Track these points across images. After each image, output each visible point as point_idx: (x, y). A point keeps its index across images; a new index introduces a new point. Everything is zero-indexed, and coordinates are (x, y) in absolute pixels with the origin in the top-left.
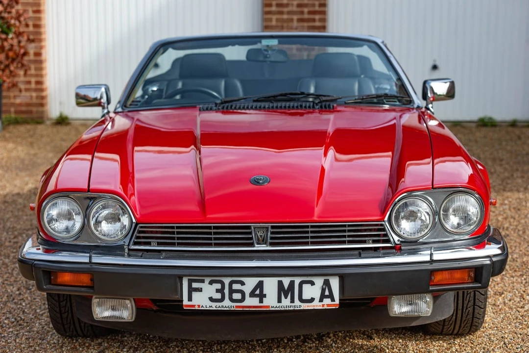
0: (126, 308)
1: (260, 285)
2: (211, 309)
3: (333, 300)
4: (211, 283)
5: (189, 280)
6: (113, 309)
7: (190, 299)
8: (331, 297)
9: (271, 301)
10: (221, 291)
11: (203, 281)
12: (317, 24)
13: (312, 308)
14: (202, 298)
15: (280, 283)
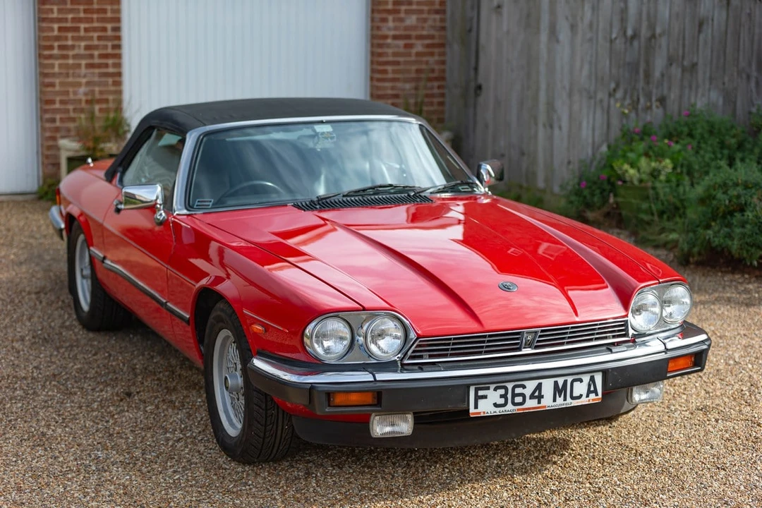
0: (406, 421)
1: (539, 387)
2: (495, 414)
3: (597, 395)
4: (495, 389)
5: (476, 388)
6: (393, 425)
7: (476, 407)
8: (596, 392)
9: (548, 402)
10: (504, 396)
11: (488, 388)
12: (111, 70)
13: (580, 404)
14: (487, 405)
15: (556, 383)
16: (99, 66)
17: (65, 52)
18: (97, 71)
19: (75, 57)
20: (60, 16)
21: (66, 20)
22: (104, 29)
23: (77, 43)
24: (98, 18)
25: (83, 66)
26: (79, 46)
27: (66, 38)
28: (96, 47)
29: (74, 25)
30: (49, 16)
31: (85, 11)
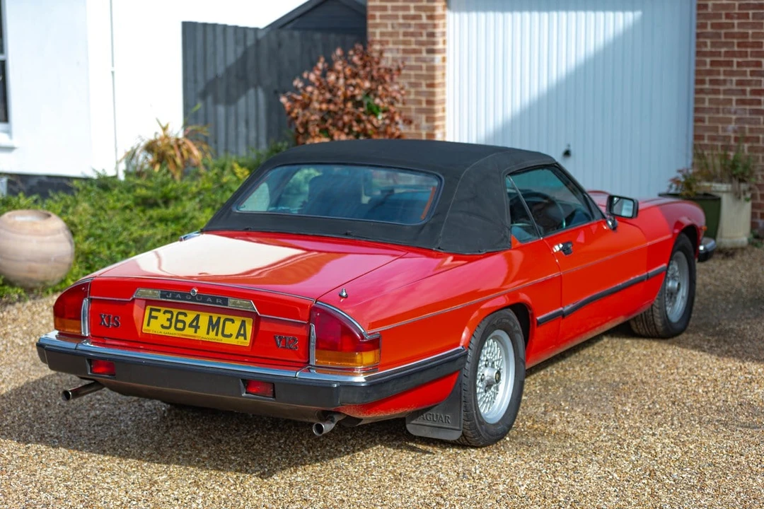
16: (751, 102)
17: (716, 87)
18: (748, 107)
19: (726, 92)
20: (713, 50)
21: (719, 54)
23: (728, 78)
24: (752, 52)
25: (734, 103)
27: (718, 73)
28: (749, 83)
29: (727, 59)
30: (704, 49)
31: (739, 45)
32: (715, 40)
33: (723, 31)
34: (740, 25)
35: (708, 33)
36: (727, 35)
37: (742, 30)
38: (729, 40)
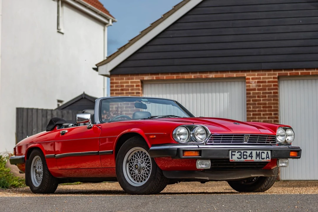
1: (251, 153)
2: (238, 161)
3: (269, 159)
4: (238, 152)
5: (231, 151)
7: (232, 158)
9: (254, 159)
10: (240, 155)
11: (235, 152)
13: (264, 161)
14: (235, 158)
15: (257, 152)
20: (253, 109)
21: (256, 111)
22: (271, 114)
24: (268, 110)
26: (261, 121)
27: (256, 118)
29: (259, 113)
30: (250, 109)
31: (263, 107)
32: (253, 106)
33: (257, 103)
34: (263, 100)
35: (251, 103)
36: (258, 104)
37: (264, 102)
38: (259, 106)
